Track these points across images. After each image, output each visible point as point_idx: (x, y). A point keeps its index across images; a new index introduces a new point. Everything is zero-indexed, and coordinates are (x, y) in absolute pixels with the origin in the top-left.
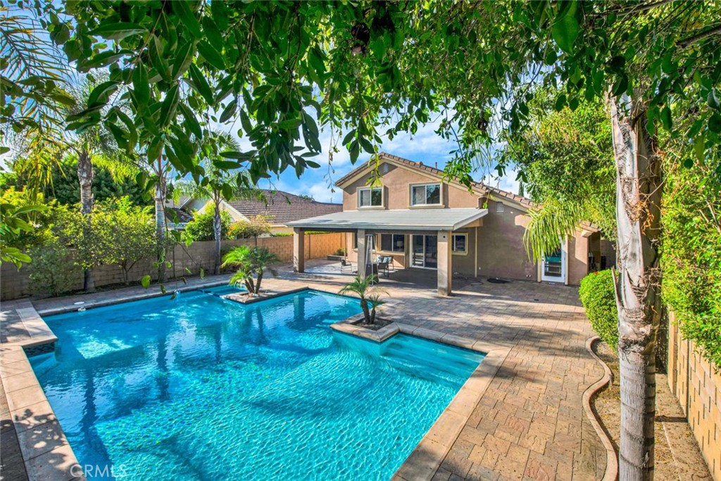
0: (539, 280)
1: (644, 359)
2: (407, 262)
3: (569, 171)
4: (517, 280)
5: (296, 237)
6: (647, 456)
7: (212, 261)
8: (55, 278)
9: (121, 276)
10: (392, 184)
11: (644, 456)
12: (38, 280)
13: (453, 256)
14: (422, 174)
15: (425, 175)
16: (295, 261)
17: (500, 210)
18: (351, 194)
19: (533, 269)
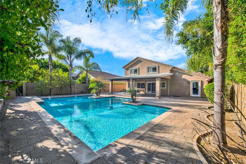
0: (191, 96)
1: (222, 70)
2: (146, 92)
3: (200, 42)
4: (183, 96)
5: (110, 83)
6: (222, 99)
7: (85, 90)
8: (42, 89)
9: (60, 92)
10: (141, 67)
11: (221, 99)
12: (38, 90)
13: (161, 89)
14: (151, 63)
15: (152, 63)
16: (110, 90)
17: (177, 74)
18: (128, 70)
19: (188, 92)
